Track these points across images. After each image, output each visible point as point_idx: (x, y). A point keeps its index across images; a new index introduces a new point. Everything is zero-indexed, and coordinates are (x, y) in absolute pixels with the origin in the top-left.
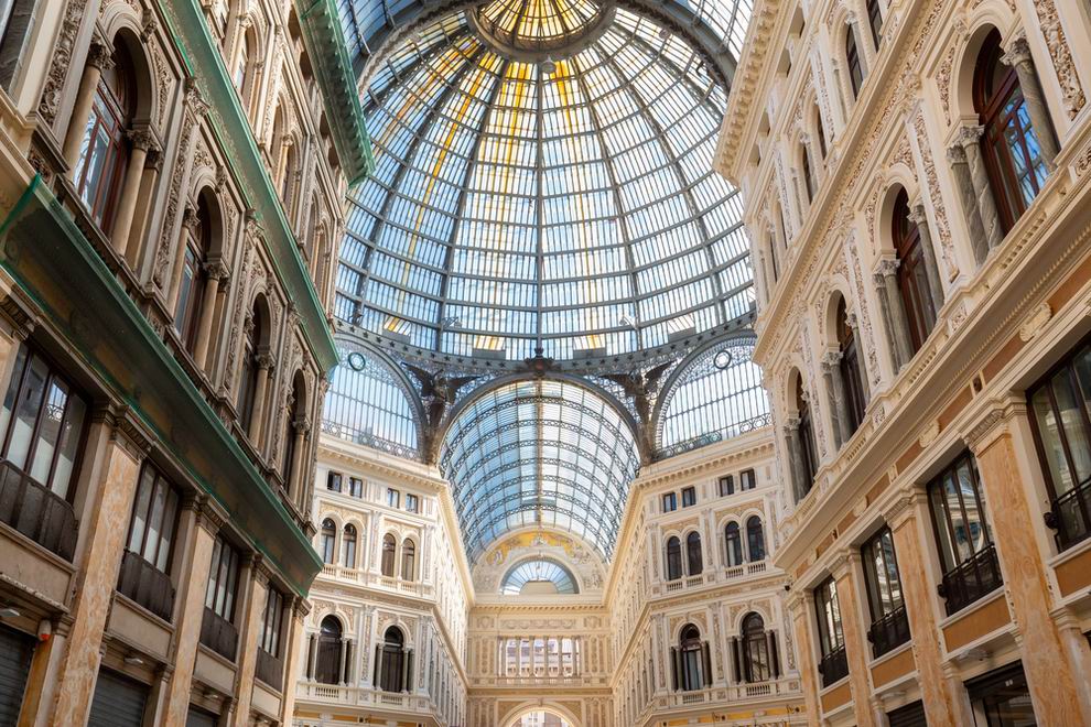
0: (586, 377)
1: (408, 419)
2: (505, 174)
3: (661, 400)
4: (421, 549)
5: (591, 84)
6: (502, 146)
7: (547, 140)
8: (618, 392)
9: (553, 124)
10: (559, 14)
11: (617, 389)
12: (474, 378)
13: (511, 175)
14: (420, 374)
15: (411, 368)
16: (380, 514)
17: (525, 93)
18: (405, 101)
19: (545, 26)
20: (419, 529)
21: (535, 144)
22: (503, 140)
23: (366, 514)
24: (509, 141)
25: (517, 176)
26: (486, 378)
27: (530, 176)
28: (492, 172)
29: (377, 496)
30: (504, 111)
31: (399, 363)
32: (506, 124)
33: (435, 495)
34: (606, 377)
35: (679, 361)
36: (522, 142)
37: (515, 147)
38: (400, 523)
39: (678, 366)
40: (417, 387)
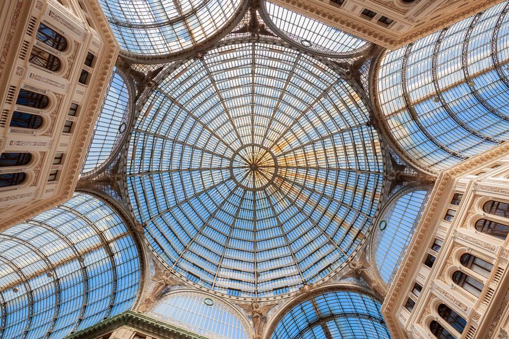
0: (368, 96)
1: (412, 196)
2: (319, 155)
3: (351, 56)
4: (492, 196)
5: (276, 138)
6: (310, 159)
7: (301, 143)
8: (365, 77)
9: (295, 144)
10: (263, 156)
11: (364, 79)
12: (391, 156)
13: (318, 152)
14: (392, 188)
15: (390, 192)
16: (456, 231)
17: (290, 157)
18: (301, 199)
19: (269, 158)
20: (475, 196)
21: (305, 147)
22: (308, 159)
23: (454, 242)
24: (307, 157)
25: (318, 150)
26: (390, 149)
27: (317, 144)
28: (320, 159)
29: (444, 230)
30: (298, 162)
31: (388, 199)
32: (302, 160)
33: (454, 180)
34: (362, 87)
35: (329, 59)
36: (306, 152)
37: (309, 154)
38: (468, 214)
39: (331, 58)
40: (399, 188)
